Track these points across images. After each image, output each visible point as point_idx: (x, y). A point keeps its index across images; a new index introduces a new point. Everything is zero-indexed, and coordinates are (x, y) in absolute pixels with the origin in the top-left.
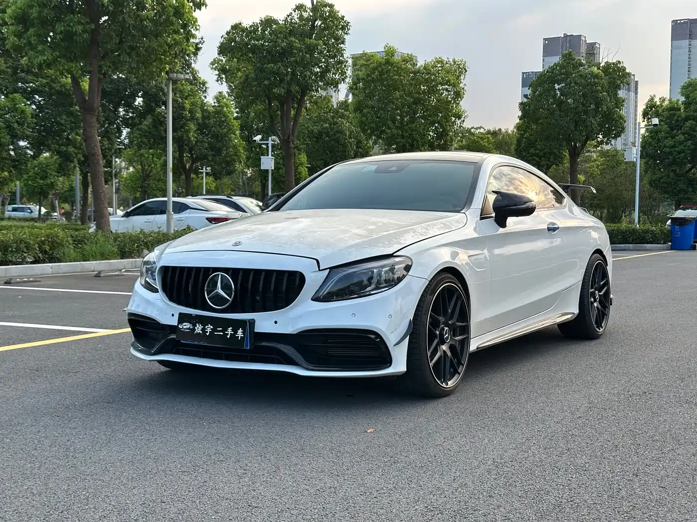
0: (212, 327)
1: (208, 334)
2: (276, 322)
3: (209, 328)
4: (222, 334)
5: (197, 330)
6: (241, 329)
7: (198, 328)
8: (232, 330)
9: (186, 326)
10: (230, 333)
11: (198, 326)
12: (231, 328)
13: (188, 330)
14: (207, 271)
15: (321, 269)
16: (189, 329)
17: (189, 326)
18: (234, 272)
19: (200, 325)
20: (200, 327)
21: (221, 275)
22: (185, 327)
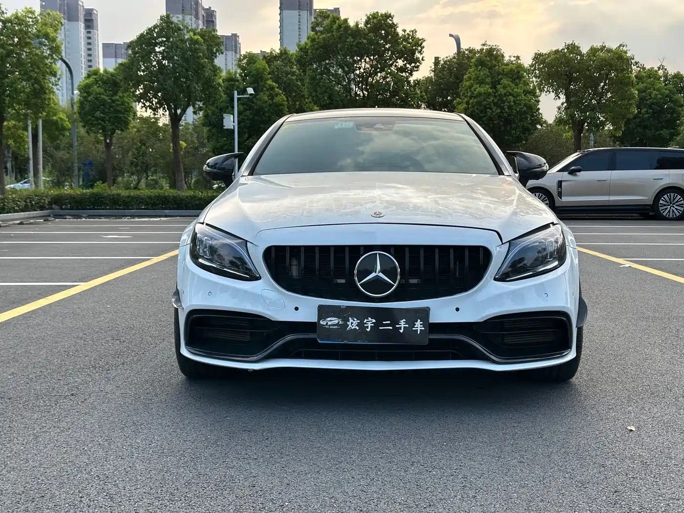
0: (374, 321)
1: (368, 330)
2: (457, 309)
3: (370, 323)
4: (391, 328)
5: (350, 326)
6: (419, 320)
7: (352, 323)
8: (406, 323)
9: (333, 321)
10: (402, 326)
11: (351, 321)
12: (404, 320)
13: (336, 327)
14: (356, 251)
15: (503, 242)
16: (337, 324)
17: (337, 322)
18: (398, 250)
19: (355, 319)
20: (354, 322)
21: (379, 254)
22: (330, 323)
